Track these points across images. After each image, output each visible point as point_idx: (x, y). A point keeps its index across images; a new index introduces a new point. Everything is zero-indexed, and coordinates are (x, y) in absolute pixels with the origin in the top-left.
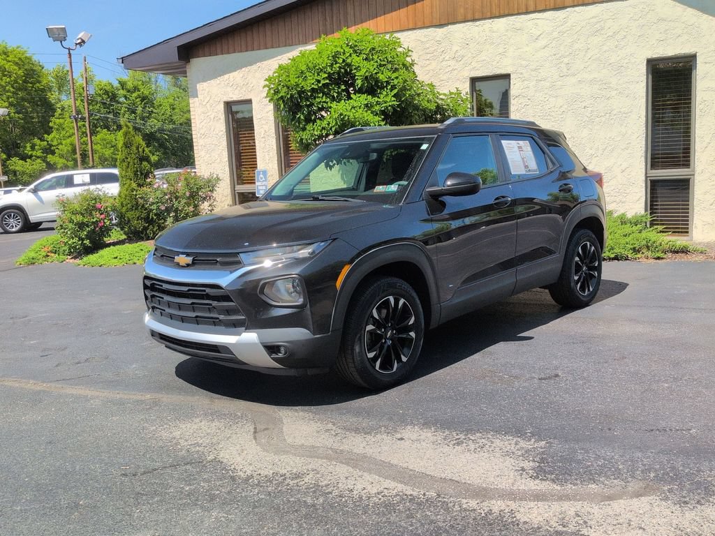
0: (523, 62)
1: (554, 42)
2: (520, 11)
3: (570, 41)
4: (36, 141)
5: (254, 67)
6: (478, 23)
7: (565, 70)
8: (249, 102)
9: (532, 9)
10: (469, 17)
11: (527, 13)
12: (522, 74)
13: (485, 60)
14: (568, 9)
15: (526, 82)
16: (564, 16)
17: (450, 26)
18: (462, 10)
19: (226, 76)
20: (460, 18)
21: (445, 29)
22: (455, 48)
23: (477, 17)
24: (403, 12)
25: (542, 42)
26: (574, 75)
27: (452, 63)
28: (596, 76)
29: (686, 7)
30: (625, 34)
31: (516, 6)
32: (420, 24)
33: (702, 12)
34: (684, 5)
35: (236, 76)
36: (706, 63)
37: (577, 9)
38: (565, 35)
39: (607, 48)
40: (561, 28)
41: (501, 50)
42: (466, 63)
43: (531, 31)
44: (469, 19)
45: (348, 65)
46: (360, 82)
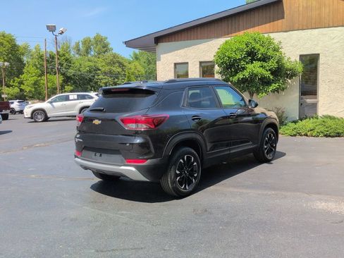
0: (326, 49)
2: (325, 26)
4: (16, 78)
5: (191, 48)
6: (305, 31)
8: (187, 63)
9: (331, 25)
11: (328, 27)
12: (325, 53)
13: (308, 48)
15: (327, 57)
17: (291, 32)
18: (297, 25)
19: (176, 52)
20: (296, 28)
21: (288, 33)
22: (293, 42)
23: (305, 28)
24: (268, 25)
25: (335, 41)
27: (291, 48)
31: (323, 24)
35: (181, 52)
41: (315, 43)
42: (298, 48)
43: (330, 35)
44: (300, 29)
45: (253, 48)
46: (260, 56)
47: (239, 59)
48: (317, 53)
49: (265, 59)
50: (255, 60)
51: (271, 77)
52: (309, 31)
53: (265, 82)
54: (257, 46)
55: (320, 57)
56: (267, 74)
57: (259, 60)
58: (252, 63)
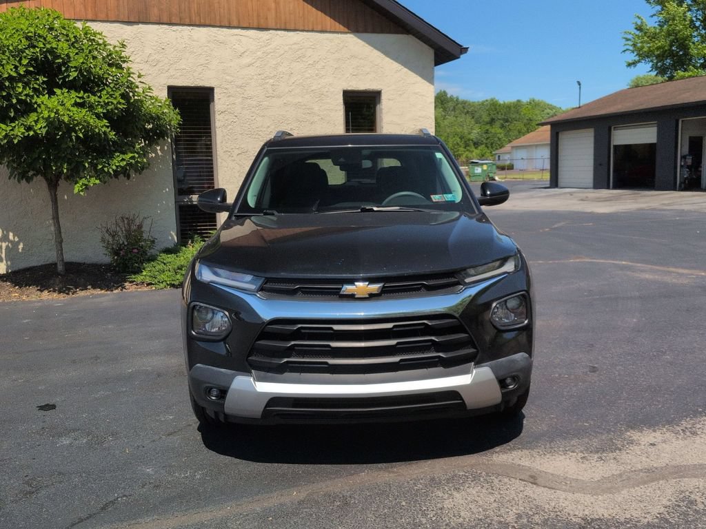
0: (228, 78)
1: (258, 62)
2: (223, 24)
3: (274, 62)
6: (175, 28)
7: (271, 91)
9: (235, 24)
10: (165, 19)
11: (229, 27)
12: (226, 89)
13: (185, 69)
14: (271, 31)
15: (232, 98)
16: (268, 37)
17: (140, 25)
18: (156, 10)
20: (153, 19)
21: (136, 27)
22: (148, 51)
23: (173, 21)
25: (247, 60)
26: (279, 97)
27: (145, 66)
28: (300, 101)
29: (372, 48)
30: (324, 64)
31: (218, 18)
32: (102, 16)
33: (384, 54)
34: (372, 46)
36: (389, 99)
37: (279, 32)
38: (269, 56)
39: (309, 76)
40: (265, 49)
41: (203, 61)
42: (163, 69)
43: (234, 47)
44: (165, 21)
45: (52, 51)
46: (74, 74)
47: (10, 78)
48: (207, 84)
49: (88, 83)
50: (60, 87)
51: (112, 135)
52: (186, 31)
53: (96, 147)
54: (63, 47)
55: (216, 96)
56: (102, 126)
57: (72, 86)
58: (51, 93)
